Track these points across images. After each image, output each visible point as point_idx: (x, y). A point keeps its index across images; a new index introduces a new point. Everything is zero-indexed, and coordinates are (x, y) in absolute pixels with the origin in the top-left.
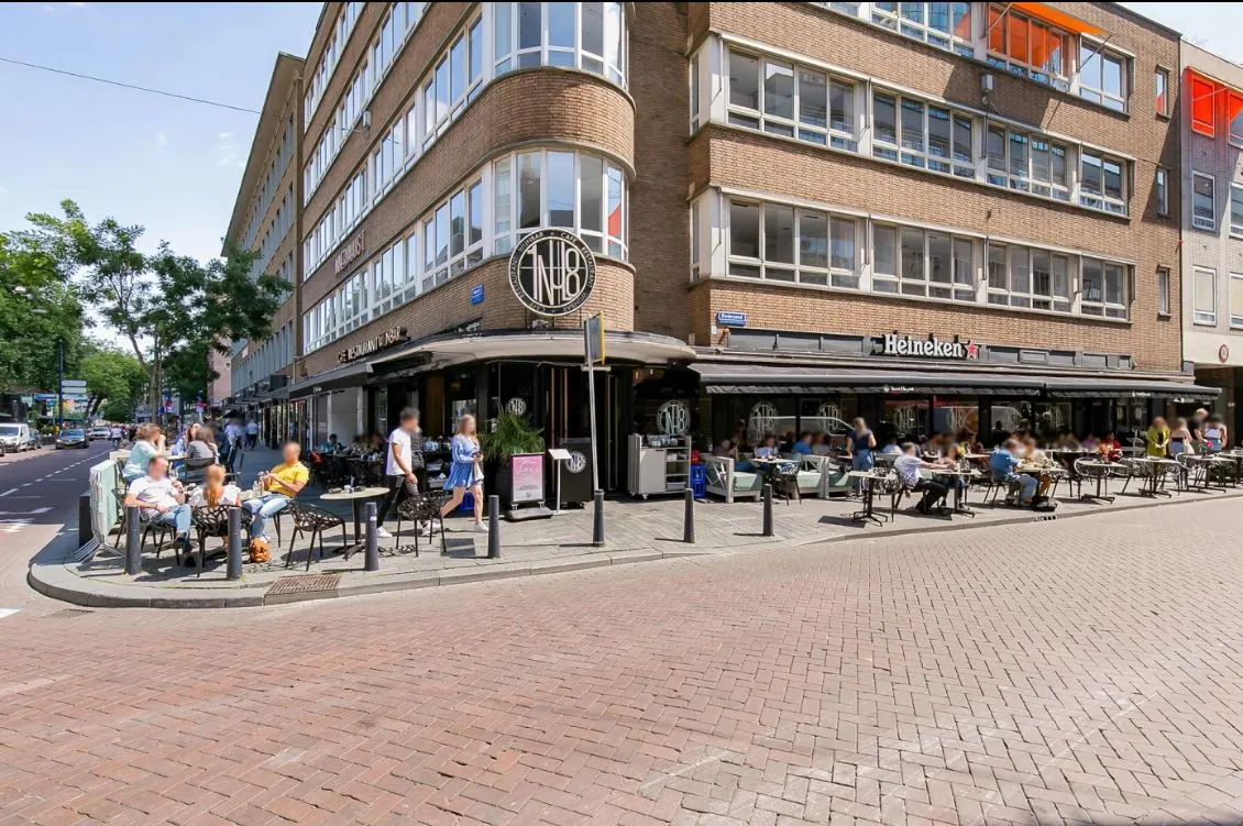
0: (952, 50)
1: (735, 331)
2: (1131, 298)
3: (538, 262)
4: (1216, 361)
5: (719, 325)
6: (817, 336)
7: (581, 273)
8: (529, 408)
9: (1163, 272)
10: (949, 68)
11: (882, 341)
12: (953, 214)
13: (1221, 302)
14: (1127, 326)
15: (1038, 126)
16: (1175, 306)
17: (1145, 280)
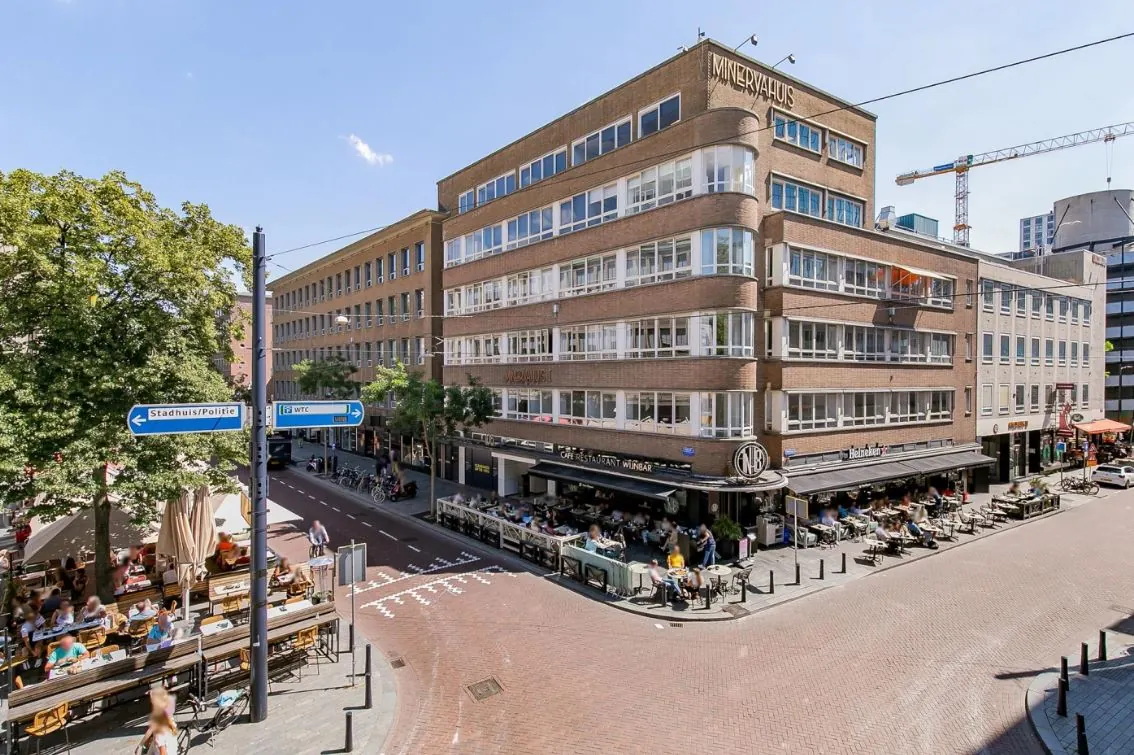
0: (877, 298)
1: (791, 458)
2: (953, 408)
3: (745, 456)
4: (993, 434)
5: (785, 456)
6: (821, 455)
7: (762, 460)
8: (720, 506)
9: (967, 390)
10: (874, 308)
11: (848, 452)
12: (875, 381)
13: (995, 401)
14: (951, 423)
15: (912, 327)
16: (973, 410)
17: (960, 398)
